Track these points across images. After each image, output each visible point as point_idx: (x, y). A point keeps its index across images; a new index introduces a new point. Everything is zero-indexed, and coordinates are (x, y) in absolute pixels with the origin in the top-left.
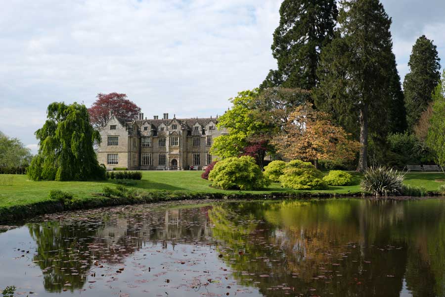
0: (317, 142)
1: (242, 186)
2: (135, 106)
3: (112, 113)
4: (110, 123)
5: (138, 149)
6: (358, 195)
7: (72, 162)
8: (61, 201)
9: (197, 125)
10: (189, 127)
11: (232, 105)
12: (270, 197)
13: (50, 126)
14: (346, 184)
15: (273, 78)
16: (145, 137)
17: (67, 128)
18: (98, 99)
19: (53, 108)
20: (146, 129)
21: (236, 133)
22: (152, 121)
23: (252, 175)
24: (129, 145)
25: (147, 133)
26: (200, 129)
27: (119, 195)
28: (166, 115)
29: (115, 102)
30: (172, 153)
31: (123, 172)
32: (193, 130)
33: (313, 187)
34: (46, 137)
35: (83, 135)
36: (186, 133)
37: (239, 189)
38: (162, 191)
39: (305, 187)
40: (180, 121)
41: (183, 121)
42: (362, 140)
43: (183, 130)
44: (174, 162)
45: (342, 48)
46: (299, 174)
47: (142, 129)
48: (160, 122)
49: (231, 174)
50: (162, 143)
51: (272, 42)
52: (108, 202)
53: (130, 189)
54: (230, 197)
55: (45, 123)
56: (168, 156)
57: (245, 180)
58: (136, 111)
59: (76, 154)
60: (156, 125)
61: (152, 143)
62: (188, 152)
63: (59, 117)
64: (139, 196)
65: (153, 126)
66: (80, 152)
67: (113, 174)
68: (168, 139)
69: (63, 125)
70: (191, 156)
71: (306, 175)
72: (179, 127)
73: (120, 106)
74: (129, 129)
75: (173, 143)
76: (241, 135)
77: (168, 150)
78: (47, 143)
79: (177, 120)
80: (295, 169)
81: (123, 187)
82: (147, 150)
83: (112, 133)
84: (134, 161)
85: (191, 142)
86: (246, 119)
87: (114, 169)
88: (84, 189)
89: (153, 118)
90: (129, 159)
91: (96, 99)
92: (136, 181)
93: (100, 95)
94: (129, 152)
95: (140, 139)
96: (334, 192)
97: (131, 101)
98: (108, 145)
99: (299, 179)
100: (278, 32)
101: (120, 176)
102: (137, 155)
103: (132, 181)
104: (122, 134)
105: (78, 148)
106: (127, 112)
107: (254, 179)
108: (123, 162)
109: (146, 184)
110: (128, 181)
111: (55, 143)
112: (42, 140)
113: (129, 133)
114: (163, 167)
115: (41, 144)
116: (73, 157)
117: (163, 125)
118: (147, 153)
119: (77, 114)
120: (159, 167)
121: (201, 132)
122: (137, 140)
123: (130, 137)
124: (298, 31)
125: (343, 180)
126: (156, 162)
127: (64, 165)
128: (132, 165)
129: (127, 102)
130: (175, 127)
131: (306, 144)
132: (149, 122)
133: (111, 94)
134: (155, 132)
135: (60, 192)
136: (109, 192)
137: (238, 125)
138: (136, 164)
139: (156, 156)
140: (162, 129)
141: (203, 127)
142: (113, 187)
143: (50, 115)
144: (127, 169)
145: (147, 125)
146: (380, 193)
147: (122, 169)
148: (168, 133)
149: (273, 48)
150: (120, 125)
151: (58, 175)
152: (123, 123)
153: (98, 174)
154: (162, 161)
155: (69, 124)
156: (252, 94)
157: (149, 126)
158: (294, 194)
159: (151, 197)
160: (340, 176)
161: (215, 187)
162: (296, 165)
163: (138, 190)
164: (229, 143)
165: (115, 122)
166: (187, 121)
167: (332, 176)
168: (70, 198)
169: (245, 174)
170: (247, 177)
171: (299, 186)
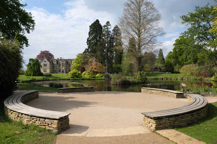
0: (94, 67)
1: (75, 77)
2: (52, 55)
3: (45, 57)
4: (44, 60)
5: (53, 68)
6: (102, 79)
7: (35, 72)
8: (34, 80)
9: (69, 61)
10: (67, 62)
11: (76, 57)
12: (81, 80)
13: (30, 64)
14: (101, 77)
15: (86, 50)
16: (55, 64)
17: (34, 64)
18: (41, 52)
19: (30, 60)
20: (55, 62)
21: (77, 64)
22: (57, 60)
23: (77, 75)
24: (50, 67)
25: (55, 63)
26: (70, 62)
27: (46, 79)
28: (61, 58)
29: (46, 53)
30: (62, 69)
31: (47, 74)
32: (69, 62)
33: (92, 78)
34: (29, 66)
35: (38, 66)
36: (66, 63)
37: (74, 78)
38: (56, 78)
39: (90, 77)
40: (65, 60)
41: (66, 60)
42: (107, 66)
43: (66, 62)
44: (63, 71)
45: (101, 44)
46: (89, 74)
47: (54, 62)
48: (59, 60)
49: (72, 74)
50: (60, 66)
51: (87, 41)
52: (43, 80)
53: (49, 78)
54: (72, 80)
55: (28, 63)
56: (61, 70)
57: (75, 76)
58: (52, 56)
59: (36, 70)
60: (58, 61)
61: (57, 66)
62: (67, 69)
63: (32, 62)
64: (50, 79)
65: (57, 61)
66: (37, 70)
67: (45, 74)
68: (61, 65)
69: (33, 64)
70: (68, 70)
71: (90, 75)
72: (64, 61)
73: (47, 54)
74: (50, 62)
75: (63, 66)
76: (78, 65)
77: (61, 68)
78: (29, 68)
79: (64, 60)
80: (88, 73)
81: (47, 77)
82: (55, 68)
83: (45, 63)
84: (51, 71)
85: (68, 66)
86: (80, 61)
87: (46, 73)
88: (38, 78)
89: (57, 59)
90: (50, 70)
91: (40, 52)
92: (50, 76)
93: (41, 51)
94: (50, 68)
95: (53, 65)
96: (96, 79)
97: (51, 53)
98: (44, 66)
99: (89, 76)
100: (88, 39)
101: (47, 75)
102: (52, 69)
103: (49, 76)
104: (48, 63)
105: (37, 69)
106: (50, 56)
107: (78, 76)
108: (48, 71)
109: (53, 77)
110: (48, 76)
111: (31, 68)
112: (28, 67)
113: (50, 63)
114: (60, 73)
115: (28, 68)
116: (35, 71)
117: (60, 61)
118: (55, 69)
119: (36, 61)
120: (59, 73)
121: (71, 63)
122: (52, 65)
123: (50, 64)
124: (93, 39)
125: (100, 76)
126: (58, 71)
127: (33, 72)
128: (51, 72)
129: (50, 53)
130: (63, 61)
131: (92, 67)
132: (56, 60)
133: (45, 51)
134: (57, 63)
135: (33, 78)
136: (44, 78)
137: (77, 62)
138: (52, 72)
139: (58, 70)
140: (60, 62)
141: (71, 61)
142: (45, 77)
143: (30, 61)
144: (49, 73)
145: (55, 61)
146: (107, 79)
147: (48, 73)
148: (61, 63)
149: (87, 43)
150: (47, 61)
151: (32, 75)
152: (48, 60)
153: (41, 74)
154: (60, 71)
155: (34, 63)
156: (81, 54)
157: (56, 61)
158: (87, 79)
159: (53, 79)
160: (100, 75)
161: (69, 78)
162: (88, 72)
163: (50, 78)
164: (75, 67)
165: (46, 60)
166: (67, 60)
167: (98, 75)
168: (36, 79)
169: (76, 74)
170: (76, 75)
171: (89, 77)
